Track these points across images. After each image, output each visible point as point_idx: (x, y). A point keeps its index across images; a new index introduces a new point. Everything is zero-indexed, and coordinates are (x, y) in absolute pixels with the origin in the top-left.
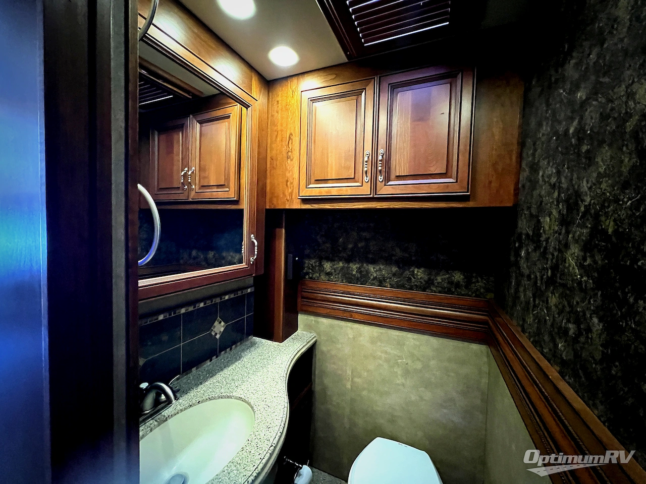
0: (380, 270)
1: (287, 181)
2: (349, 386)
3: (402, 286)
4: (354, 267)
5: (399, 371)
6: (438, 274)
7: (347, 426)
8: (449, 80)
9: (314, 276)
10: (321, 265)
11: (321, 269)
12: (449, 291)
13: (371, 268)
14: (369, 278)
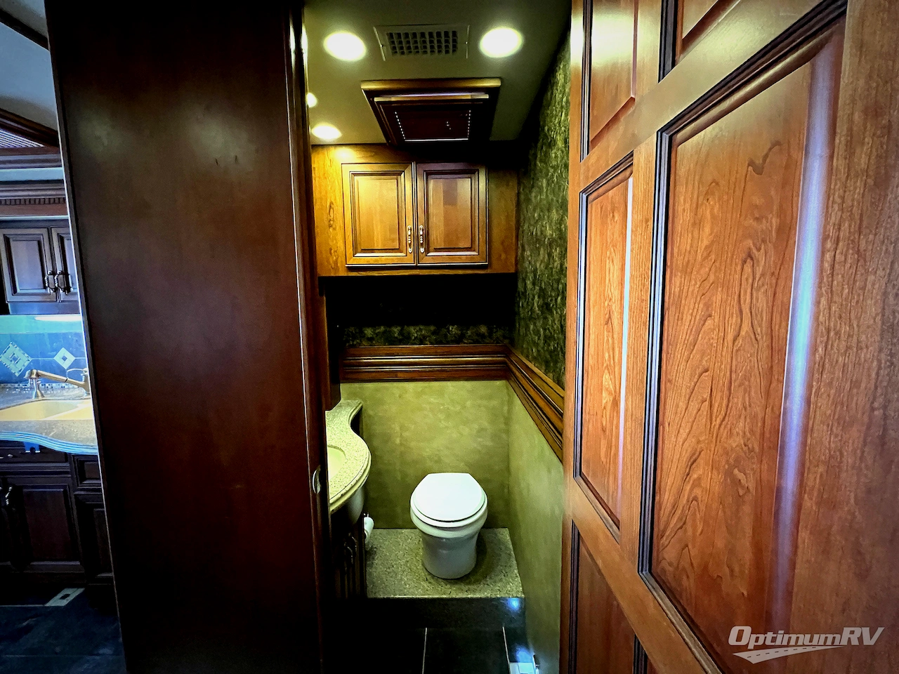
0: (421, 330)
1: (331, 249)
2: (398, 441)
3: (440, 342)
4: (396, 330)
5: (441, 416)
6: (468, 329)
7: (399, 478)
8: (469, 175)
9: (355, 343)
10: (362, 332)
11: (362, 336)
12: (477, 342)
13: (412, 329)
14: (410, 338)
